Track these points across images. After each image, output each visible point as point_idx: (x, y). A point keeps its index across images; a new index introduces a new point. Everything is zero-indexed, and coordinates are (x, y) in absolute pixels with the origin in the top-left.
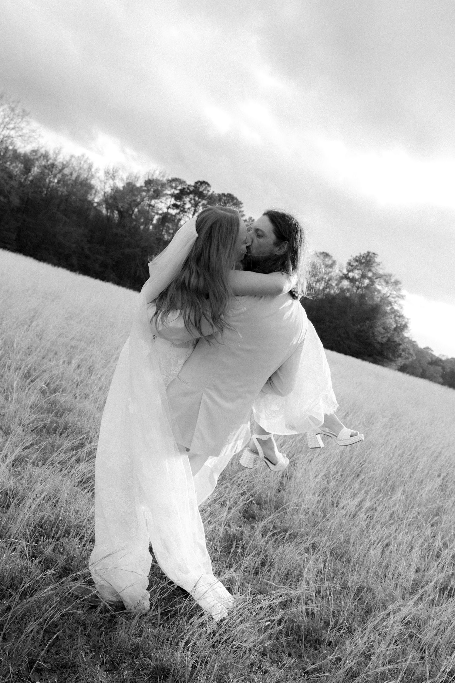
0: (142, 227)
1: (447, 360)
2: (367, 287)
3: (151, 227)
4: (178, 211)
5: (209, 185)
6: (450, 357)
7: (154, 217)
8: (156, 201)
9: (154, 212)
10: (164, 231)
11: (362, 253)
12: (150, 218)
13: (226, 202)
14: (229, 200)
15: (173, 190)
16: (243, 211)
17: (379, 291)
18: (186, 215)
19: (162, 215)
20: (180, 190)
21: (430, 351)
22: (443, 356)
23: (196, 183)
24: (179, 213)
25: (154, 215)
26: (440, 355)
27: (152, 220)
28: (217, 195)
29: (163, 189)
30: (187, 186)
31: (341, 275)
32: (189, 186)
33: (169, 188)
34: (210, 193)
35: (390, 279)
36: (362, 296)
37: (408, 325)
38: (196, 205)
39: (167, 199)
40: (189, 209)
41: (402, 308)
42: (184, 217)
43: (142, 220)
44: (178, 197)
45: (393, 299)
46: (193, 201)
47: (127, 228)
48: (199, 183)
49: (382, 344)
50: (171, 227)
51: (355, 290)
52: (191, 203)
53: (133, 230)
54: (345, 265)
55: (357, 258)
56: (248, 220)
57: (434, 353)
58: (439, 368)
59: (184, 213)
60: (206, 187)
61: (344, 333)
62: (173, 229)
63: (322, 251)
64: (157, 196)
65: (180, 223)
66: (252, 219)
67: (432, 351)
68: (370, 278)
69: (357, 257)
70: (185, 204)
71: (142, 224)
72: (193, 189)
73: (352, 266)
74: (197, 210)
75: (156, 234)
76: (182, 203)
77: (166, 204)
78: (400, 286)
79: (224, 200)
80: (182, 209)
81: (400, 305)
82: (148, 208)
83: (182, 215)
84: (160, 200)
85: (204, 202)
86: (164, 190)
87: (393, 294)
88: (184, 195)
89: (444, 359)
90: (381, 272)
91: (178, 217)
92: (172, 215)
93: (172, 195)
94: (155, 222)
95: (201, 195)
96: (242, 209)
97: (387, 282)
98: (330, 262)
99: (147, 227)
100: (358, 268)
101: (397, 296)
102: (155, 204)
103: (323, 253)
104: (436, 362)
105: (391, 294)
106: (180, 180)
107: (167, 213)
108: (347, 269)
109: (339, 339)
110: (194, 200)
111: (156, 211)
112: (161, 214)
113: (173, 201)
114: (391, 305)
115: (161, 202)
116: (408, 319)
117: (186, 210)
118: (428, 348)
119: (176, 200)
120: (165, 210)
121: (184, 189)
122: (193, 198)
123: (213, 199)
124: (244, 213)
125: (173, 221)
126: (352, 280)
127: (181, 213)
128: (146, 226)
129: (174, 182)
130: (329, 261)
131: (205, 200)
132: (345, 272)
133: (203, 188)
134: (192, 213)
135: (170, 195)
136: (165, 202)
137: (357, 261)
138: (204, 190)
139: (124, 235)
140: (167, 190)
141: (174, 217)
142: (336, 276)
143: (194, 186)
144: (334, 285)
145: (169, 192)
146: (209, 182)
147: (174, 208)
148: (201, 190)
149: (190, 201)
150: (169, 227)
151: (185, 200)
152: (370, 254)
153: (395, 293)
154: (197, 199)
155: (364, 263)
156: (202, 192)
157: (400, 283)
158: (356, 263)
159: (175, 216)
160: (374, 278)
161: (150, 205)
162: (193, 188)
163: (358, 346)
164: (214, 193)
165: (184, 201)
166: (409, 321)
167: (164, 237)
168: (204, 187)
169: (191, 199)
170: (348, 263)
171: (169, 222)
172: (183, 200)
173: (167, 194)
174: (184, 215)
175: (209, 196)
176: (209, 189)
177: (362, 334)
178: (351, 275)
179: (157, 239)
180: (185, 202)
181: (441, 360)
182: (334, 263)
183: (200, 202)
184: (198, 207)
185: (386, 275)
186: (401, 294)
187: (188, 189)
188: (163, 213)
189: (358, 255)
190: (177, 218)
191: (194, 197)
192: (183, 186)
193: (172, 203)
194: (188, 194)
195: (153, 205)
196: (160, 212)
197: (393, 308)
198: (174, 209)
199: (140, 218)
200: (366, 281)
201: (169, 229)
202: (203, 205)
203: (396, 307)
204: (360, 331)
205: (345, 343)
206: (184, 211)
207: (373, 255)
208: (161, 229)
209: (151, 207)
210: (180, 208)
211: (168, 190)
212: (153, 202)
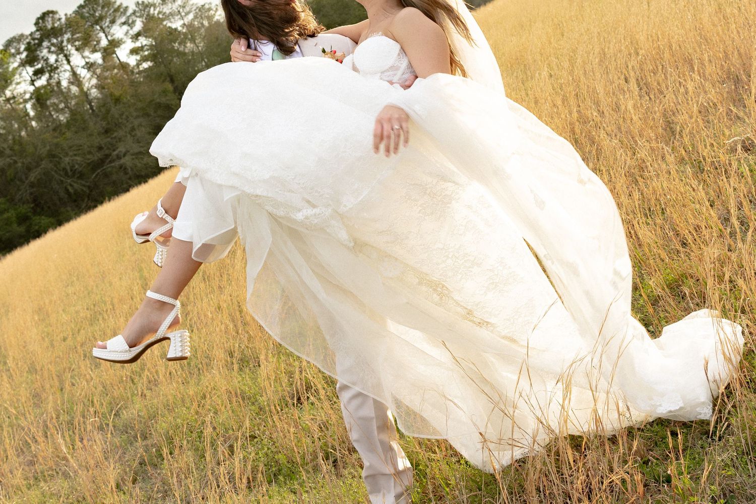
0: (23, 133)
3: (34, 123)
4: (47, 75)
5: (53, 12)
7: (26, 110)
8: (10, 88)
9: (21, 103)
10: (53, 113)
12: (22, 114)
13: (92, 12)
14: (93, 7)
15: (18, 56)
16: (121, 4)
18: (61, 72)
19: (33, 97)
20: (26, 49)
23: (36, 24)
24: (51, 77)
25: (25, 106)
27: (28, 115)
28: (74, 15)
29: (5, 66)
30: (29, 38)
32: (31, 34)
33: (12, 60)
34: (63, 20)
38: (61, 49)
39: (20, 74)
40: (57, 61)
42: (61, 75)
43: (16, 126)
44: (31, 60)
46: (53, 49)
47: (8, 152)
48: (40, 21)
50: (56, 101)
52: (52, 52)
53: (17, 147)
56: (137, 9)
59: (56, 72)
60: (52, 17)
62: (61, 101)
64: (6, 82)
65: (63, 87)
66: (140, 2)
70: (47, 60)
71: (20, 129)
72: (41, 34)
74: (68, 53)
75: (48, 126)
76: (42, 62)
77: (25, 81)
79: (88, 12)
80: (49, 69)
82: (9, 106)
83: (56, 76)
84: (14, 83)
85: (67, 36)
86: (8, 68)
88: (36, 50)
91: (53, 81)
92: (44, 87)
93: (23, 64)
94: (32, 113)
95: (56, 32)
96: (118, 4)
99: (29, 128)
102: (13, 94)
106: (14, 38)
107: (37, 90)
110: (53, 44)
111: (21, 100)
112: (31, 98)
113: (30, 70)
115: (18, 84)
117: (55, 65)
119: (32, 65)
120: (32, 88)
121: (29, 43)
122: (49, 44)
123: (74, 24)
124: (124, 5)
125: (52, 91)
127: (52, 74)
128: (26, 129)
129: (10, 48)
131: (66, 33)
133: (50, 22)
134: (65, 62)
135: (19, 66)
136: (22, 79)
138: (53, 24)
139: (11, 161)
140: (10, 64)
141: (49, 87)
143: (37, 30)
145: (16, 65)
146: (50, 9)
147: (39, 76)
148: (49, 27)
149: (49, 52)
150: (54, 103)
151: (42, 54)
154: (55, 41)
156: (53, 28)
159: (49, 84)
161: (8, 100)
162: (38, 33)
164: (69, 16)
165: (43, 57)
167: (60, 121)
168: (50, 19)
169: (49, 48)
171: (49, 99)
172: (40, 57)
173: (16, 69)
174: (58, 74)
175: (66, 24)
176: (57, 16)
179: (54, 130)
180: (45, 58)
183: (62, 42)
184: (66, 48)
187: (34, 39)
188: (32, 94)
190: (54, 84)
191: (50, 41)
192: (25, 42)
193: (31, 73)
194: (40, 45)
195: (12, 96)
196: (27, 96)
198: (40, 78)
199: (12, 125)
201: (57, 106)
202: (68, 41)
206: (53, 69)
208: (47, 113)
209: (11, 102)
210: (46, 70)
211: (13, 63)
212: (8, 93)
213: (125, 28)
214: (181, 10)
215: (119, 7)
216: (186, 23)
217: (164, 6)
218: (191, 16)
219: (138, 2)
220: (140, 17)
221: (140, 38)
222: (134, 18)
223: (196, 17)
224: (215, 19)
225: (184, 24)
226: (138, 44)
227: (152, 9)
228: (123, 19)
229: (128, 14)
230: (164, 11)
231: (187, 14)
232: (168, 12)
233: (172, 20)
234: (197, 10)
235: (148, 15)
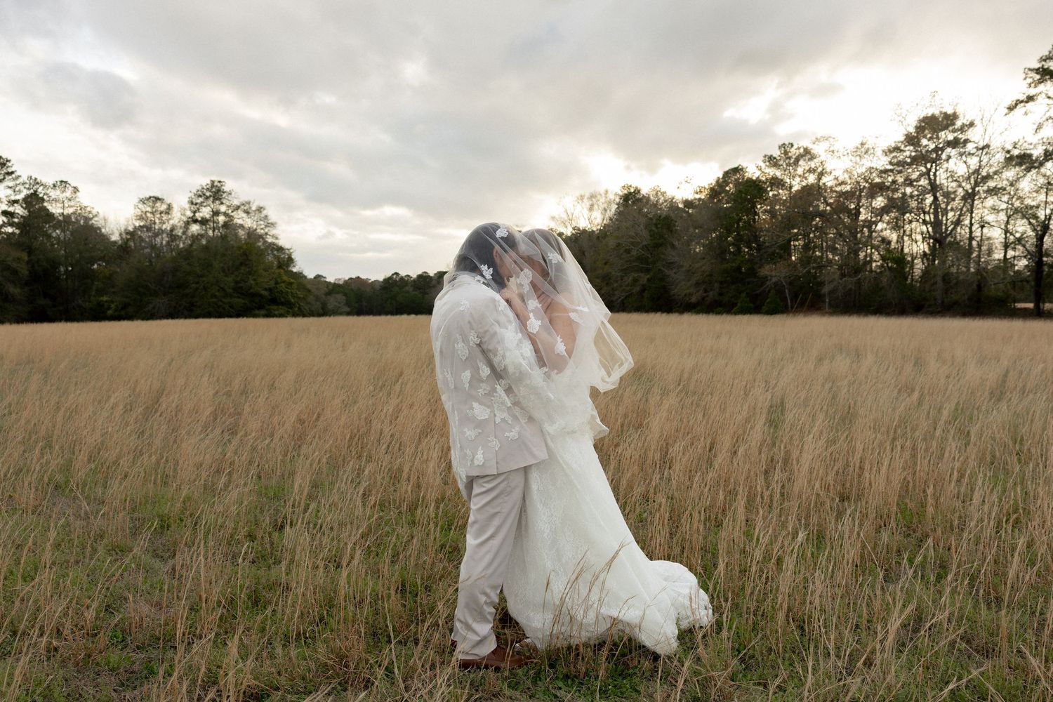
1: (346, 282)
2: (226, 225)
6: (347, 278)
11: (204, 184)
17: (242, 226)
21: (322, 279)
22: (340, 279)
26: (336, 279)
31: (185, 219)
35: (250, 208)
36: (223, 237)
37: (293, 257)
41: (277, 238)
45: (262, 231)
49: (270, 290)
51: (210, 233)
54: (187, 206)
55: (200, 193)
56: (28, 182)
57: (328, 280)
58: (340, 297)
61: (219, 291)
63: (148, 196)
66: (33, 178)
67: (325, 278)
68: (225, 214)
69: (198, 191)
73: (196, 204)
78: (264, 213)
81: (273, 236)
87: (261, 225)
89: (341, 282)
90: (236, 202)
97: (247, 212)
98: (164, 207)
100: (205, 204)
101: (266, 226)
103: (150, 197)
104: (335, 288)
105: (257, 225)
108: (190, 210)
109: (214, 300)
114: (263, 239)
116: (288, 250)
118: (318, 276)
124: (18, 173)
126: (203, 222)
130: (161, 206)
132: (189, 214)
137: (200, 196)
142: (179, 222)
144: (180, 234)
152: (216, 184)
153: (262, 223)
155: (210, 196)
157: (264, 209)
158: (200, 200)
160: (230, 211)
163: (240, 300)
166: (291, 251)
170: (188, 202)
177: (241, 285)
178: (198, 216)
181: (339, 286)
182: (170, 207)
185: (243, 204)
186: (270, 221)
189: (200, 188)
197: (266, 242)
200: (221, 219)
203: (270, 240)
204: (237, 283)
205: (224, 303)
207: (219, 185)
213: (9, 192)
214: (66, 201)
215: (12, 173)
216: (65, 213)
217: (52, 190)
218: (71, 211)
219: (31, 177)
220: (29, 189)
221: (16, 205)
222: (21, 187)
223: (74, 213)
224: (90, 222)
225: (63, 214)
226: (11, 209)
227: (41, 188)
228: (11, 184)
229: (18, 182)
230: (50, 195)
231: (69, 206)
232: (53, 197)
233: (54, 205)
234: (79, 208)
235: (36, 191)
